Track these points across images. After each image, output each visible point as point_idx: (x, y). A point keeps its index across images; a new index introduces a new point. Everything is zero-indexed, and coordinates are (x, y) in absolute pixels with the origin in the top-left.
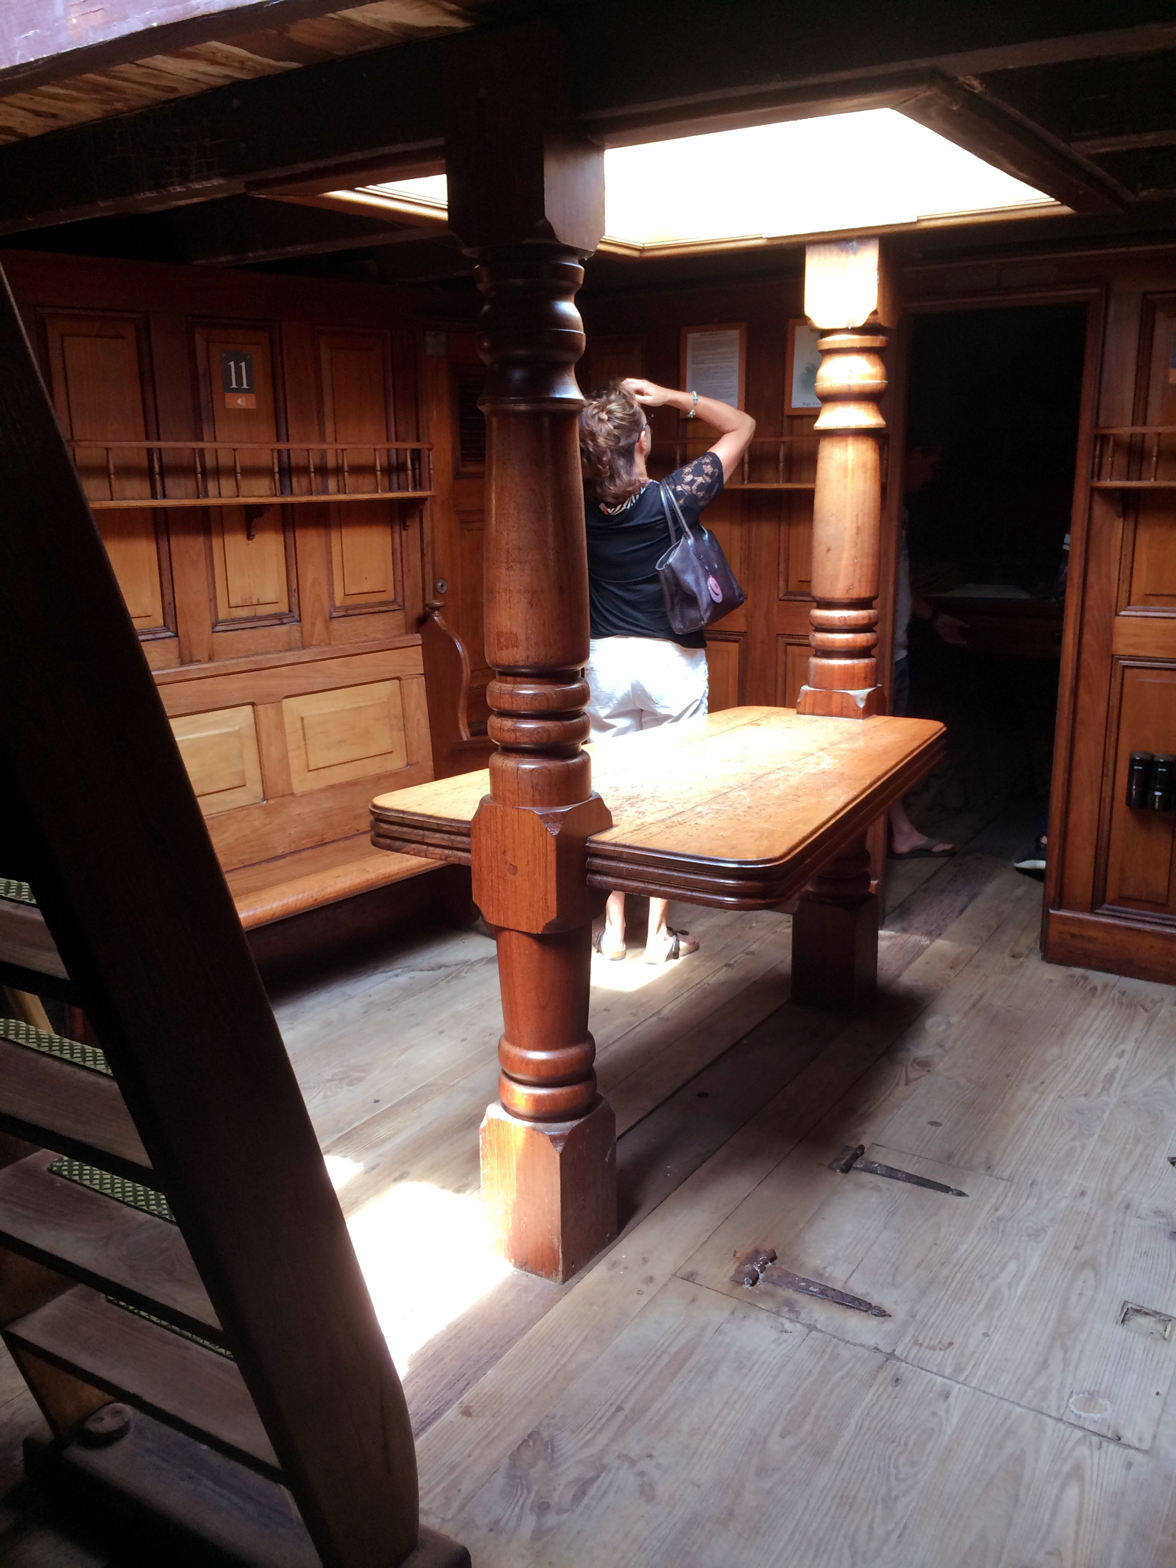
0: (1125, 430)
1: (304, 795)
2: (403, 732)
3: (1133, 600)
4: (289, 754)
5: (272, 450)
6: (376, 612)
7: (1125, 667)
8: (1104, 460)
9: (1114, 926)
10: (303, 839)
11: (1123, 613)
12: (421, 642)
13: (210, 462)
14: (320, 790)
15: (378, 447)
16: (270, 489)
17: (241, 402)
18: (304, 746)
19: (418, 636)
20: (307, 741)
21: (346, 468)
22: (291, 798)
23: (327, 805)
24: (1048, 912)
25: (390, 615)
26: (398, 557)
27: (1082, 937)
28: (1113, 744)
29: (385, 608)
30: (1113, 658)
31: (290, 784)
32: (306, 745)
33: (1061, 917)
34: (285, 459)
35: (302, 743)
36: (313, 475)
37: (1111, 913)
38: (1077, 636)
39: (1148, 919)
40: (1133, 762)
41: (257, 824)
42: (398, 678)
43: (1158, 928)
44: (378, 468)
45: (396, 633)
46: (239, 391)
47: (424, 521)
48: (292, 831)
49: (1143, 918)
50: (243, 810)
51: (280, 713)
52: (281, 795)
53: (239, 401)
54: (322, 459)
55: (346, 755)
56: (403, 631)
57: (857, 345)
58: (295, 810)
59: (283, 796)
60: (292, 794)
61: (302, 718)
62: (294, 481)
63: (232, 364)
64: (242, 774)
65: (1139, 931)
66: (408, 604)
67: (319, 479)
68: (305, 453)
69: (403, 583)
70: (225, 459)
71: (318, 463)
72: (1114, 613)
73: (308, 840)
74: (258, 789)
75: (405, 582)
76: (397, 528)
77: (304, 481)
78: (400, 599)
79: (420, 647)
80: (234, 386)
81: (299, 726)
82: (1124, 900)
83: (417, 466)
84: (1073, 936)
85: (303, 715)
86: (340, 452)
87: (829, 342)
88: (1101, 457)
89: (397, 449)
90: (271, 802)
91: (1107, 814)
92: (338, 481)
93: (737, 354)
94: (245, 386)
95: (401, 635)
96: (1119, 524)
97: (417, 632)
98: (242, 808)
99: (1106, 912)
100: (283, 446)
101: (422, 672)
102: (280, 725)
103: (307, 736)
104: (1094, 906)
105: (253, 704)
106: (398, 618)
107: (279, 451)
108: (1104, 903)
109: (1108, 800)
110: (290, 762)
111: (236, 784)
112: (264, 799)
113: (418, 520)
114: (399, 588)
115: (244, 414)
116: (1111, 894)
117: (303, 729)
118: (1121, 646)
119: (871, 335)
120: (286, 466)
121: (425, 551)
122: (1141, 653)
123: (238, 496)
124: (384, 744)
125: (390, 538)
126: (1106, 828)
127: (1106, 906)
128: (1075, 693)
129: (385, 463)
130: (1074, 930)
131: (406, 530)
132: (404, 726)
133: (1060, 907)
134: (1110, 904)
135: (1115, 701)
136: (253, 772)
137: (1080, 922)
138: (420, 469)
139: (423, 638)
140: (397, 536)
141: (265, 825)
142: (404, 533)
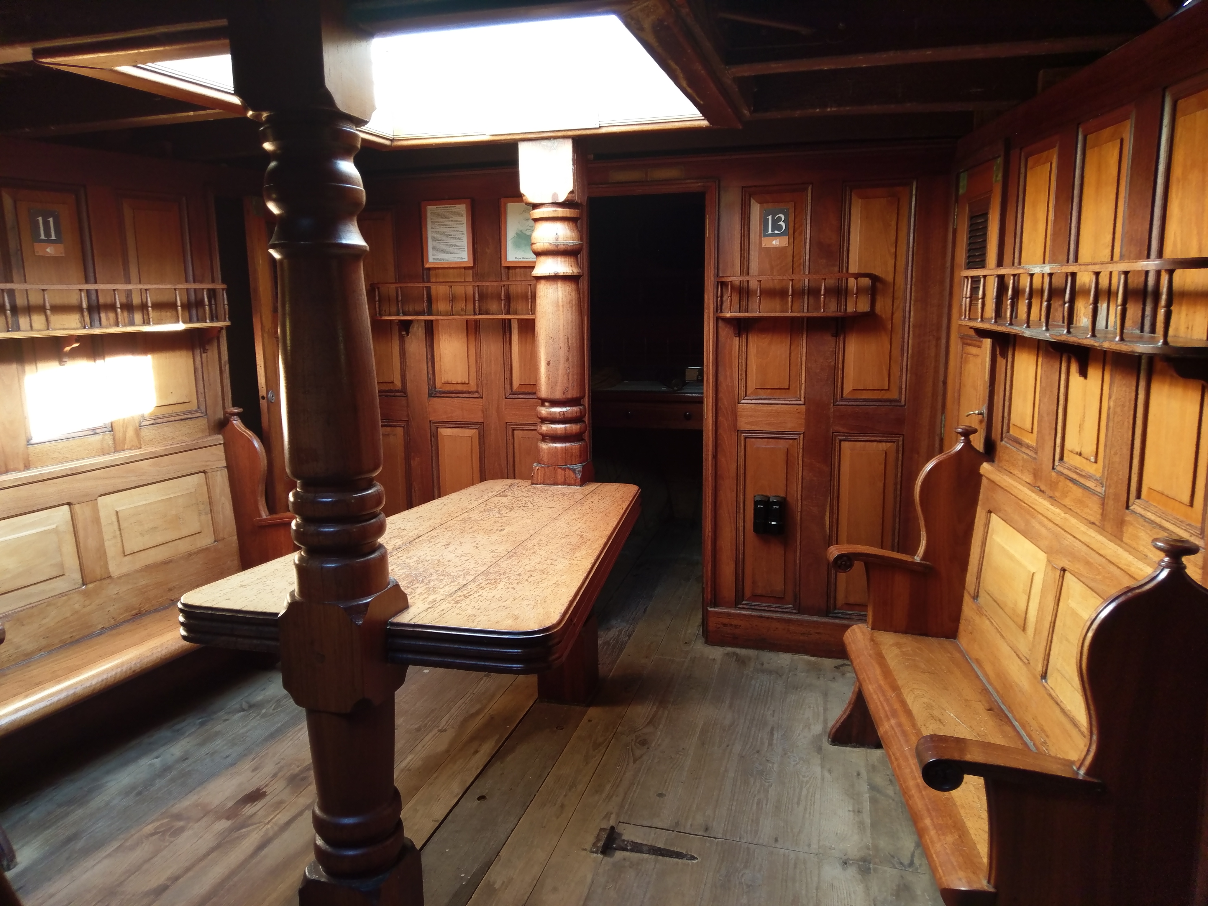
0: (736, 279)
1: (119, 578)
2: (210, 516)
3: (749, 392)
4: (105, 543)
5: (80, 290)
6: (182, 420)
7: (746, 438)
8: (725, 298)
9: (751, 615)
10: (122, 614)
11: (743, 401)
12: (222, 442)
13: (20, 301)
14: (137, 571)
15: (177, 287)
16: (80, 322)
17: (49, 250)
18: (119, 535)
19: (220, 437)
20: (122, 531)
21: (150, 304)
22: (109, 581)
23: (142, 582)
24: (707, 609)
25: (195, 421)
26: (199, 375)
27: (731, 625)
28: (742, 491)
29: (190, 416)
30: (739, 432)
31: (107, 568)
32: (121, 534)
33: (716, 612)
34: (94, 297)
35: (118, 533)
36: (119, 310)
37: (748, 607)
38: (714, 418)
39: (772, 609)
40: (756, 503)
41: (77, 606)
42: (204, 472)
43: (780, 615)
44: (179, 303)
45: (200, 435)
46: (48, 241)
47: (221, 346)
48: (112, 609)
49: (769, 609)
50: (62, 596)
51: (96, 510)
52: (99, 577)
53: (48, 250)
54: (127, 297)
55: (160, 539)
56: (207, 434)
57: (560, 215)
58: (112, 590)
59: (101, 580)
60: (110, 577)
61: (117, 512)
62: (103, 315)
63: (40, 219)
64: (61, 565)
65: (768, 618)
66: (210, 412)
67: (126, 314)
68: (113, 292)
69: (205, 395)
70: (35, 299)
71: (124, 300)
72: (737, 402)
73: (127, 614)
74: (77, 576)
75: (207, 395)
76: (198, 352)
77: (112, 315)
78: (203, 408)
79: (222, 445)
80: (43, 237)
81: (114, 519)
82: (755, 597)
83: (213, 302)
84: (725, 625)
85: (118, 509)
86: (144, 292)
87: (538, 213)
88: (722, 297)
89: (195, 290)
90: (90, 586)
91: (741, 538)
92: (143, 316)
93: (465, 222)
94: (53, 237)
95: (205, 436)
96: (736, 340)
97: (219, 434)
98: (62, 595)
99: (745, 607)
100: (91, 287)
101: (225, 465)
102: (97, 520)
103: (122, 527)
104: (736, 604)
105: (69, 504)
106: (203, 423)
107: (88, 291)
108: (743, 600)
109: (741, 529)
110: (107, 550)
111: (55, 574)
112: (83, 584)
113: (216, 344)
114: (202, 399)
115: (55, 260)
116: (748, 593)
117: (118, 521)
118: (743, 424)
119: (569, 208)
120: (94, 303)
121: (223, 369)
122: (757, 428)
123: (48, 329)
124: (195, 527)
125: (192, 360)
126: (741, 548)
127: (744, 602)
128: (715, 457)
129: (185, 300)
130: (726, 621)
131: (206, 353)
132: (211, 510)
133: (715, 605)
134: (747, 600)
135: (741, 461)
136: (71, 562)
137: (729, 615)
138: (216, 304)
139: (224, 439)
140: (198, 358)
141: (84, 607)
142: (204, 355)
